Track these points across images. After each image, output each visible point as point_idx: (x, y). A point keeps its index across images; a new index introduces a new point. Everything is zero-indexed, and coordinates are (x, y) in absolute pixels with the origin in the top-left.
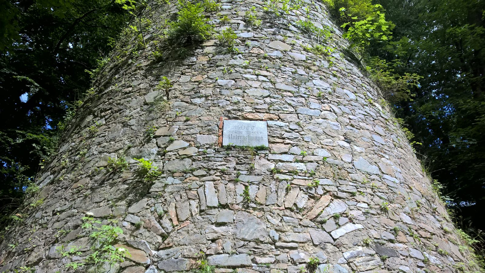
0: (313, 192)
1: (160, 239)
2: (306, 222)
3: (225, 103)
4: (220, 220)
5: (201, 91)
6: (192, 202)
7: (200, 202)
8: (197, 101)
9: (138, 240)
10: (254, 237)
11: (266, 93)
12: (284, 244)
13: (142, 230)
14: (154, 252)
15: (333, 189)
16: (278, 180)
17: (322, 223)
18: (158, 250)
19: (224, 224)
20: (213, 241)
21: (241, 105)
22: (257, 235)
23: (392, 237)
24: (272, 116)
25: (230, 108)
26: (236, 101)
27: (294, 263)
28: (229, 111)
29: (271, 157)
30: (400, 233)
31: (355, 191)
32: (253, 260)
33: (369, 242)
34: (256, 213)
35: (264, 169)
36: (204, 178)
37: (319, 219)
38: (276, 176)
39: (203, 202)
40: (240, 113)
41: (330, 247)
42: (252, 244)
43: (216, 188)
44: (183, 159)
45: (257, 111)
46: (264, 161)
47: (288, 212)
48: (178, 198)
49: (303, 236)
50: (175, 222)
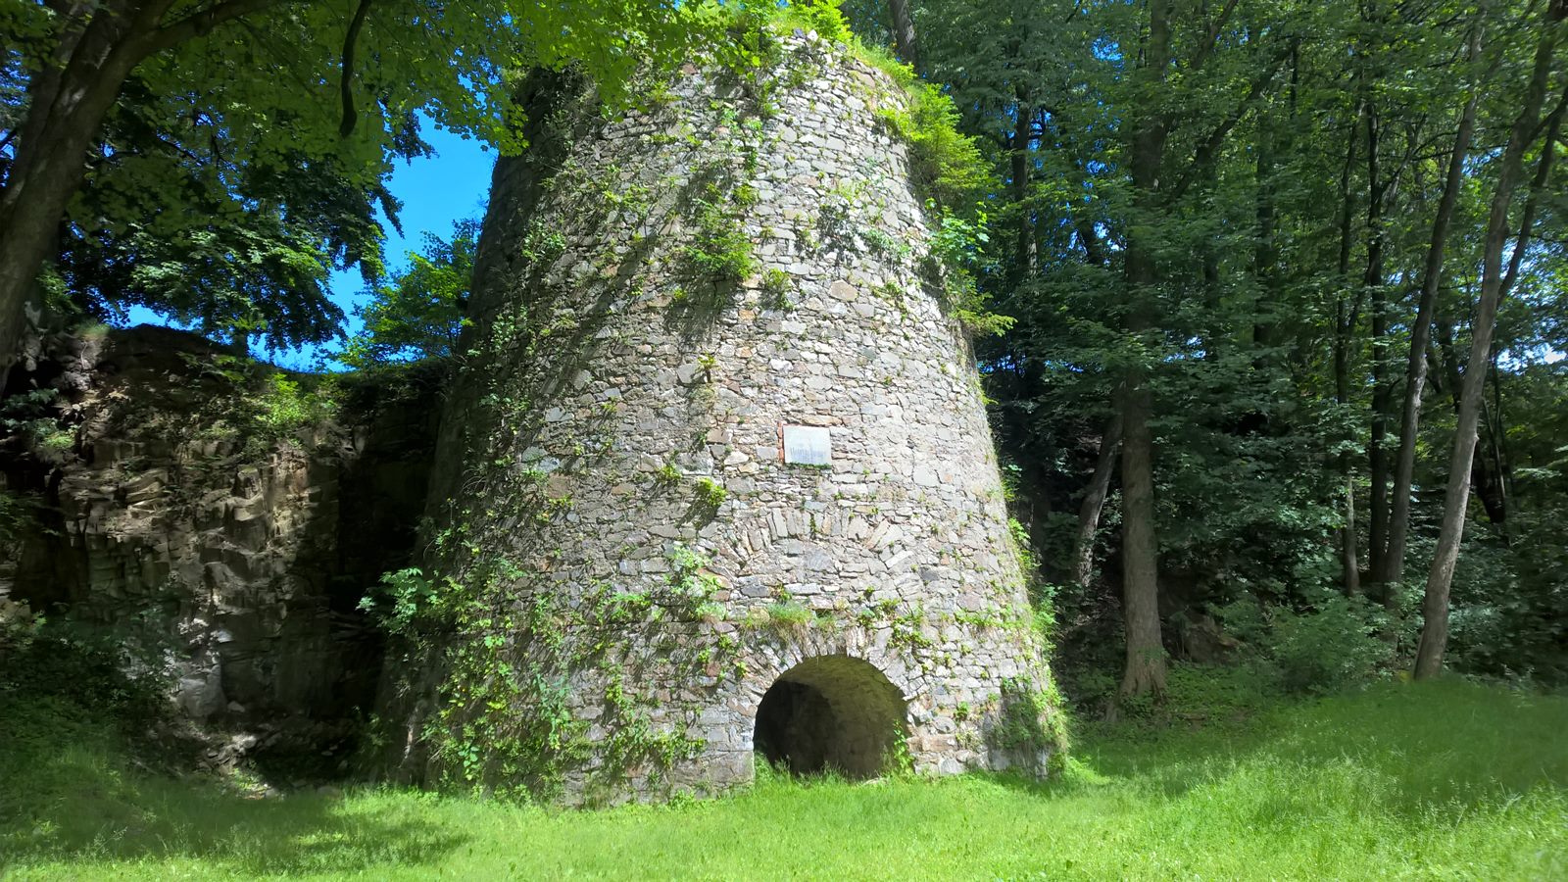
0: (872, 519)
1: (738, 567)
2: (866, 551)
3: (782, 400)
4: (792, 552)
5: (753, 376)
6: (763, 530)
7: (770, 531)
8: (748, 392)
9: (718, 566)
10: (822, 568)
11: (829, 384)
12: (847, 574)
13: (719, 557)
14: (735, 579)
15: (891, 514)
16: (840, 507)
17: (879, 552)
18: (738, 576)
19: (795, 555)
20: (787, 571)
21: (801, 403)
22: (824, 567)
23: (937, 561)
24: (836, 420)
25: (788, 408)
26: (794, 397)
27: (854, 591)
28: (788, 412)
29: (834, 478)
30: (945, 555)
31: (910, 513)
32: (822, 589)
33: (917, 568)
34: (822, 544)
35: (828, 494)
36: (771, 504)
37: (877, 549)
38: (841, 502)
39: (774, 531)
40: (800, 416)
41: (884, 576)
42: (821, 574)
43: (783, 515)
44: (744, 478)
45: (819, 412)
46: (827, 484)
47: (851, 543)
48: (749, 526)
49: (863, 566)
50: (750, 552)
